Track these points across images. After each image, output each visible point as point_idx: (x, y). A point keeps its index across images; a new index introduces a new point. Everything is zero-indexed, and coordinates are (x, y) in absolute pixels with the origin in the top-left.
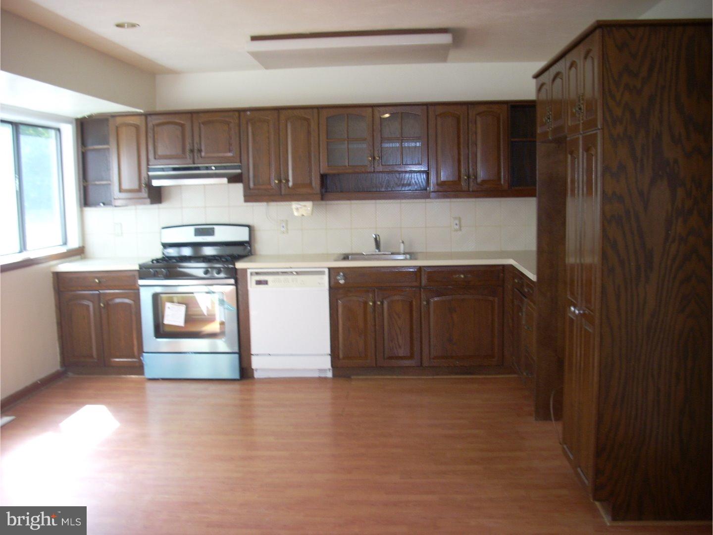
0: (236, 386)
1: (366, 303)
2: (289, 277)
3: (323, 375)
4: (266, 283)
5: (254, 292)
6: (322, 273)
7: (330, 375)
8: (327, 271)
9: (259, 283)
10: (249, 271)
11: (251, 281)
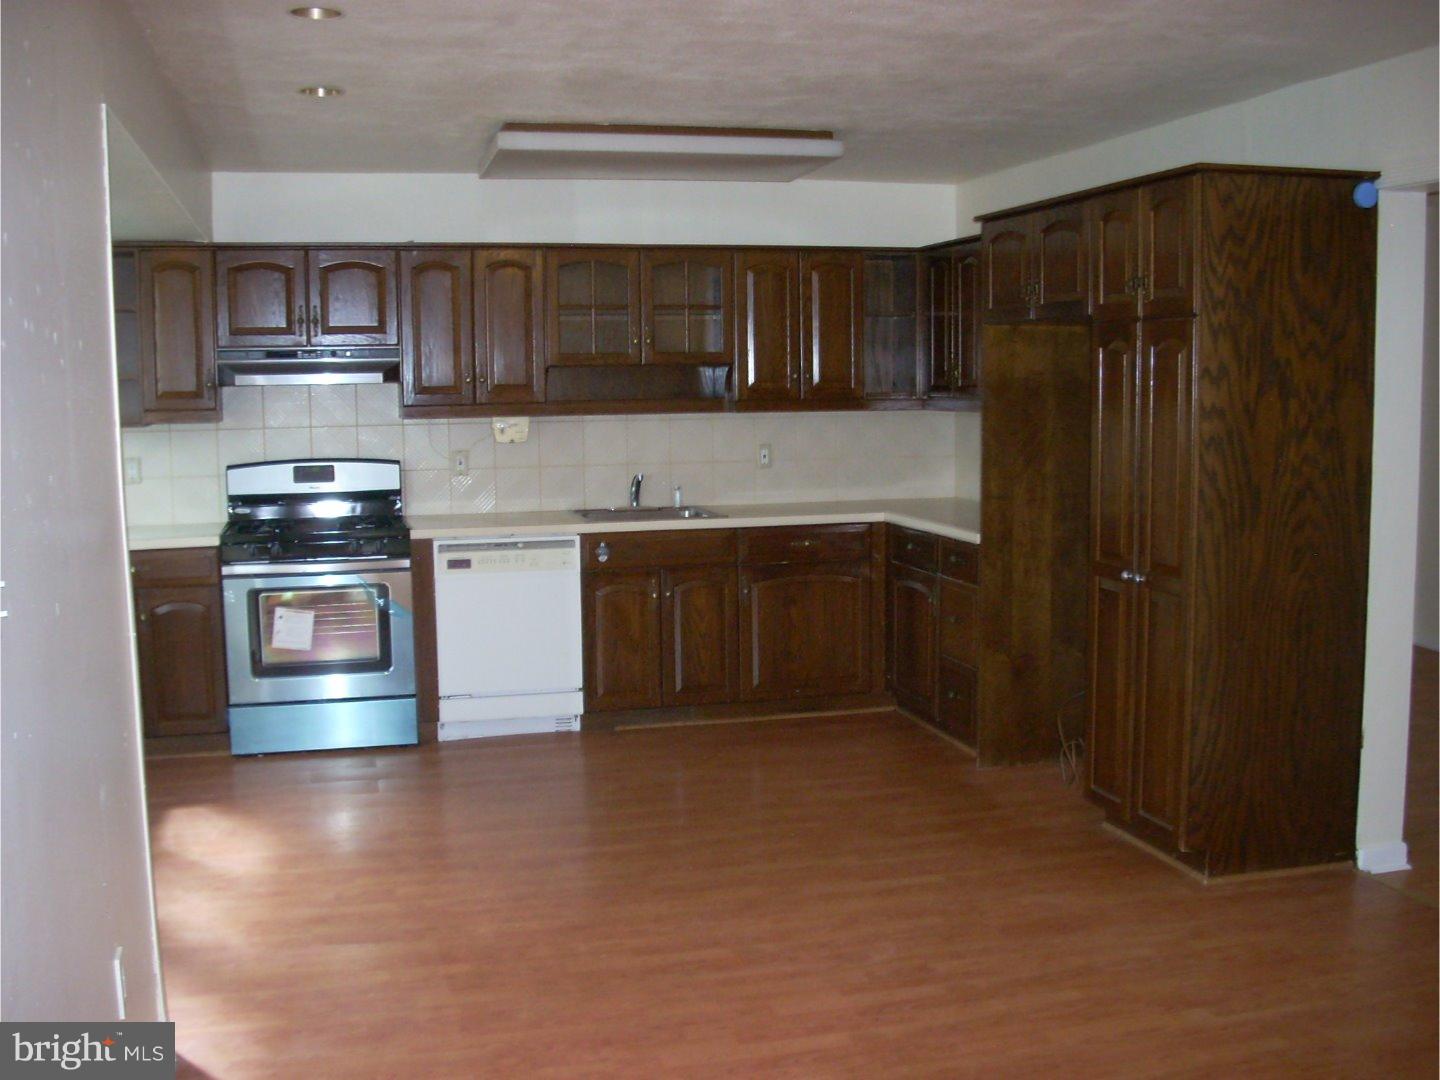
0: (412, 758)
1: (644, 595)
2: (511, 553)
3: (563, 728)
4: (464, 564)
5: (445, 582)
6: (569, 544)
7: (576, 726)
8: (577, 539)
9: (454, 564)
10: (436, 545)
11: (440, 561)
